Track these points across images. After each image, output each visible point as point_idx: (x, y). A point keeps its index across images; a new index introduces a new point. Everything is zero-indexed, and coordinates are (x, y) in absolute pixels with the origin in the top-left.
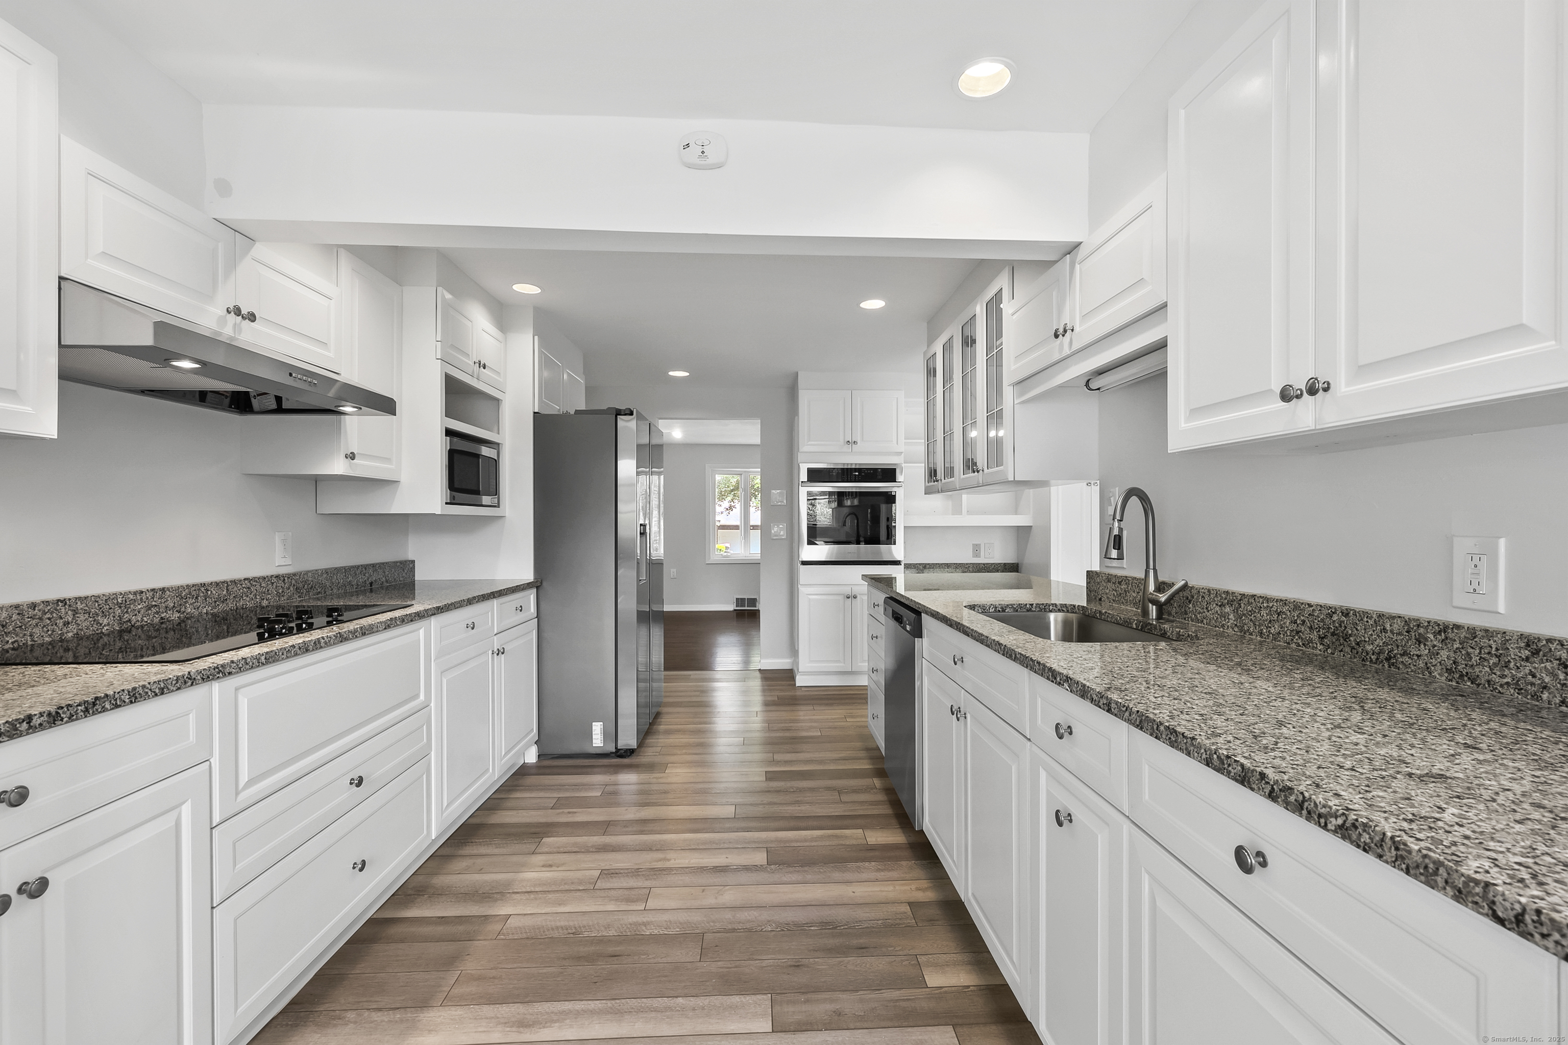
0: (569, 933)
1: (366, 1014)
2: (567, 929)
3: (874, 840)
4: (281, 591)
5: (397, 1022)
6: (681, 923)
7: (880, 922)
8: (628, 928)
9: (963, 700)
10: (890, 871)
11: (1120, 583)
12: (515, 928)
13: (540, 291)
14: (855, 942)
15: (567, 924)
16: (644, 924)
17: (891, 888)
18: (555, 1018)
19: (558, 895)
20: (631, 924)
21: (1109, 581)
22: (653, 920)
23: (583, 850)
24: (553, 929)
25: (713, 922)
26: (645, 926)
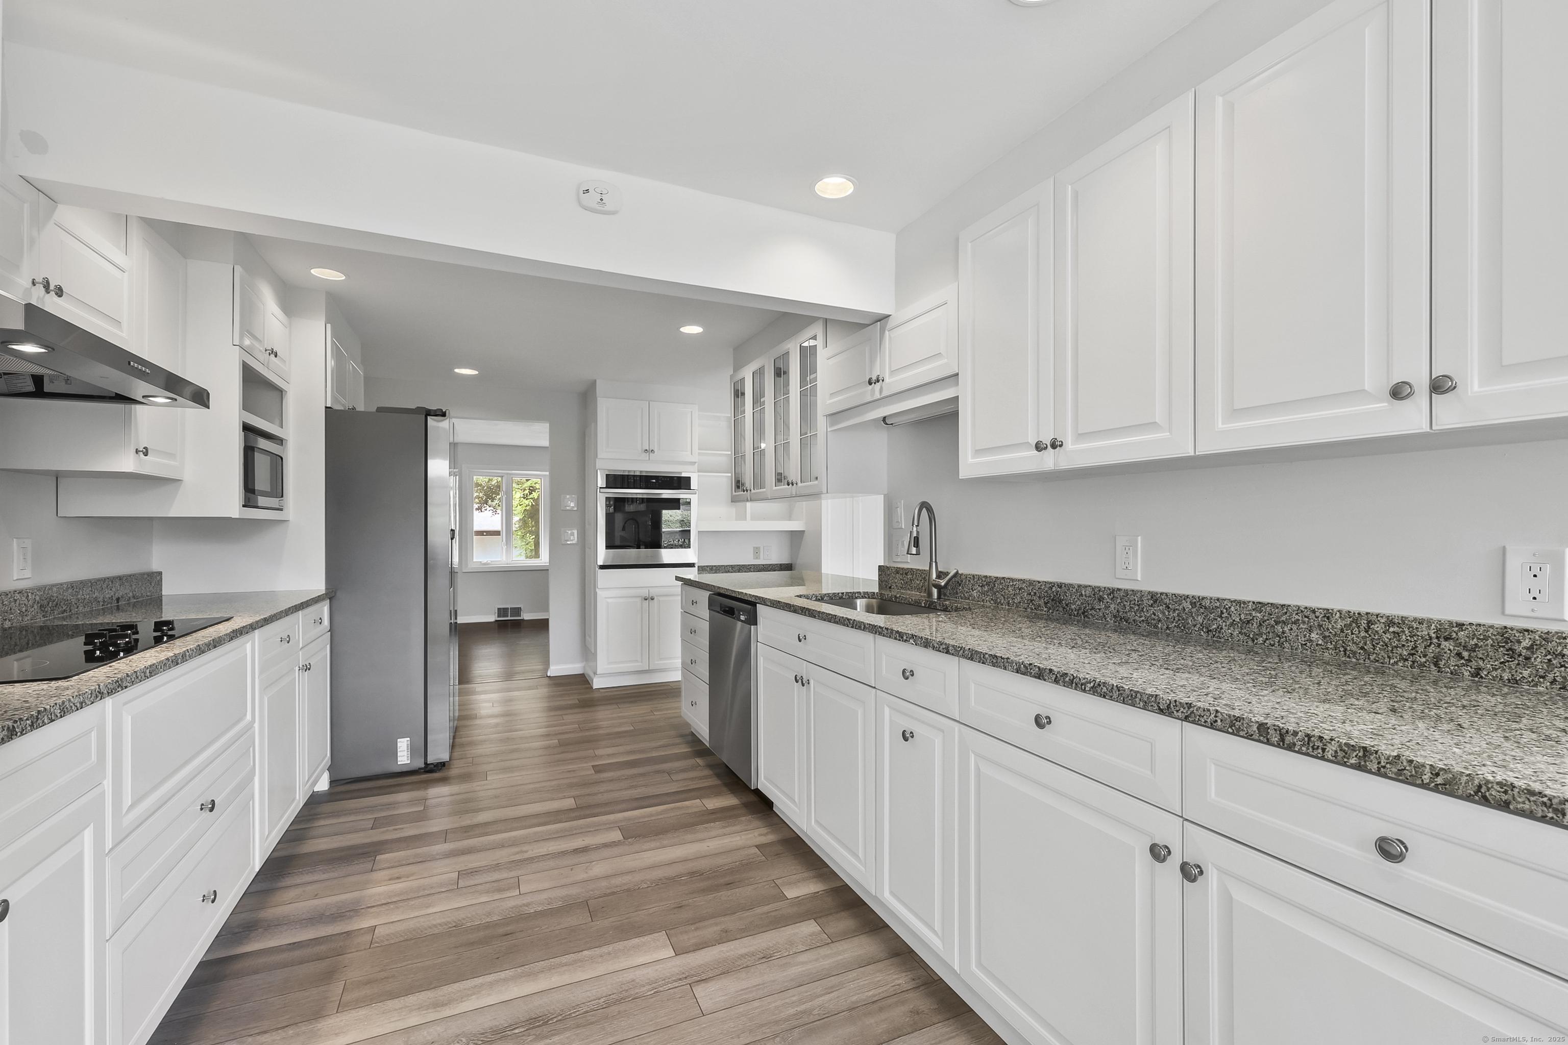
0: (450, 927)
1: (250, 1039)
2: (446, 925)
3: (712, 805)
4: (24, 609)
5: (292, 1036)
6: (562, 898)
7: (738, 863)
8: (510, 911)
9: (804, 670)
10: (733, 826)
11: (906, 574)
12: (388, 935)
13: (344, 278)
14: (722, 881)
15: (443, 920)
16: (527, 905)
17: (738, 838)
18: (469, 992)
19: (420, 900)
20: (512, 908)
21: (898, 573)
22: (532, 900)
23: (429, 859)
24: (430, 928)
25: (592, 891)
26: (527, 906)
